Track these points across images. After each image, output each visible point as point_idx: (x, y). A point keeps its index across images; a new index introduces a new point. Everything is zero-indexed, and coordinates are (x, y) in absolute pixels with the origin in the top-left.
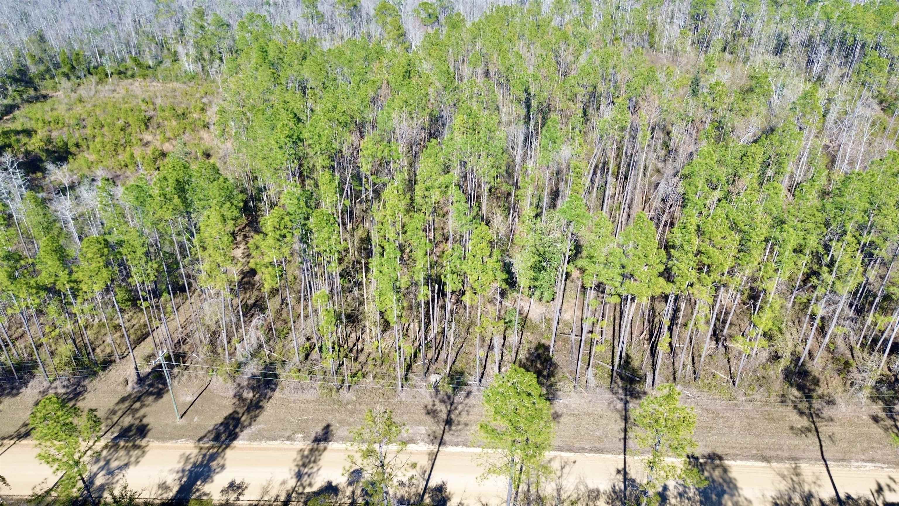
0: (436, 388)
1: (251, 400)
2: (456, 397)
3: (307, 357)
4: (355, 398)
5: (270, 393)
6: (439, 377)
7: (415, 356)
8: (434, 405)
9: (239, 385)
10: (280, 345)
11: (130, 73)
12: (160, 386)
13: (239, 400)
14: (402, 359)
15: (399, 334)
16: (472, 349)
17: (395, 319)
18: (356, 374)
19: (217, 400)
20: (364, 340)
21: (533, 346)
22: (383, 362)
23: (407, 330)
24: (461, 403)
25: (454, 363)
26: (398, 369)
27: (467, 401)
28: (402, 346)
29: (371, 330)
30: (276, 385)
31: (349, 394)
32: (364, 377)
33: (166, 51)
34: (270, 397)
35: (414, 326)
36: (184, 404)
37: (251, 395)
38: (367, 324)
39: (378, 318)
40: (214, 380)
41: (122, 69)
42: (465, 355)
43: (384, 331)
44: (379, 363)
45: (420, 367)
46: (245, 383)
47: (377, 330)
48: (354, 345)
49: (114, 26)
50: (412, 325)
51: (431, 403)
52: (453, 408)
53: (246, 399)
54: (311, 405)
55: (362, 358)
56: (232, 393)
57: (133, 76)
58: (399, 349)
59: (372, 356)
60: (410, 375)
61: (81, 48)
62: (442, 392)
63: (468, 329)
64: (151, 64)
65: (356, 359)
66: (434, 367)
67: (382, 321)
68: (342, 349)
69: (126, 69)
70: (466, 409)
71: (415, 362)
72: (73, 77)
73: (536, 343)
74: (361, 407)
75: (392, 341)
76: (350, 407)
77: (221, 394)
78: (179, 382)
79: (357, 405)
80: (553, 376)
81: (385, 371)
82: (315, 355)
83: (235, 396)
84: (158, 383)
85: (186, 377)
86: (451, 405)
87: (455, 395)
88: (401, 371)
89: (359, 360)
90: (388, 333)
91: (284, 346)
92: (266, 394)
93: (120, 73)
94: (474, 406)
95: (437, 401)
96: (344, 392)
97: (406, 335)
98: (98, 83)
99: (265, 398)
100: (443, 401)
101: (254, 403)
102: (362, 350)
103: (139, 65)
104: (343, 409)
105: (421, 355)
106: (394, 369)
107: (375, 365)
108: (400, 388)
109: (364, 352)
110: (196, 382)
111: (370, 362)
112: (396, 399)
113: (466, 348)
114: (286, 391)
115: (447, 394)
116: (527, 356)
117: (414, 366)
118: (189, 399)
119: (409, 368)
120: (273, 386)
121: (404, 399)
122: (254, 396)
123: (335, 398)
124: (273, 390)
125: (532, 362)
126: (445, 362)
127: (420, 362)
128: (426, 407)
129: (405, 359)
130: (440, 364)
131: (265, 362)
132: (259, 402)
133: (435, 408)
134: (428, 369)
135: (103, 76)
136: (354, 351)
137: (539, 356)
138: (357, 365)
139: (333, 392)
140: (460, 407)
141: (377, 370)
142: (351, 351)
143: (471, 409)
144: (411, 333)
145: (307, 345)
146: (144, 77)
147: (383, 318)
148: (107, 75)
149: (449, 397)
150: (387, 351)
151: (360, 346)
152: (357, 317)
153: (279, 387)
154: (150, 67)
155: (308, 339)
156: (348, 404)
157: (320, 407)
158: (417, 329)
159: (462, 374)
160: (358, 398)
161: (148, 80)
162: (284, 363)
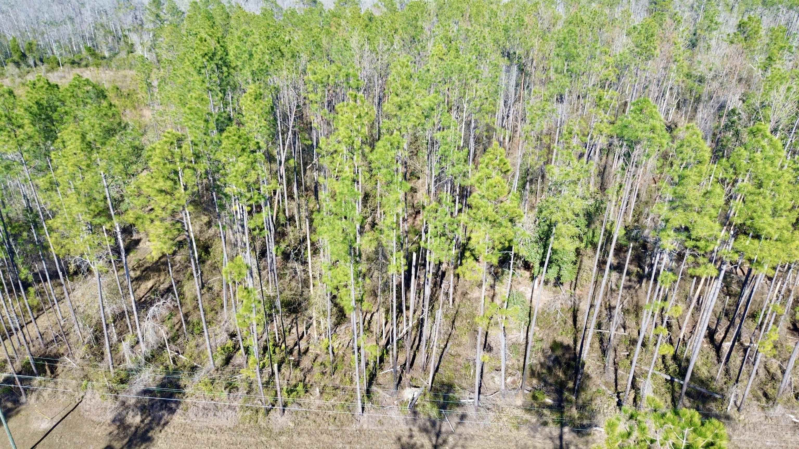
0: (414, 407)
1: (137, 428)
2: (444, 424)
3: (227, 361)
4: (292, 425)
5: (166, 417)
6: (416, 392)
7: (382, 360)
8: (411, 436)
9: (123, 403)
10: (193, 343)
11: (84, 63)
12: (9, 405)
13: (119, 427)
14: (363, 364)
15: (359, 328)
16: (460, 350)
17: (353, 303)
18: (296, 386)
19: (86, 428)
20: (309, 336)
21: (546, 345)
22: (336, 368)
23: (369, 322)
24: (452, 433)
25: (437, 370)
26: (356, 379)
27: (461, 429)
28: (362, 345)
29: (319, 323)
30: (178, 403)
31: (284, 419)
32: (307, 391)
33: (122, 43)
34: (166, 423)
35: (379, 317)
36: (35, 434)
37: (138, 419)
38: (314, 315)
39: (329, 305)
40: (88, 396)
41: (76, 60)
42: (451, 359)
43: (337, 324)
44: (329, 369)
45: (388, 377)
46: (132, 401)
47: (328, 323)
48: (296, 345)
49: (71, 19)
50: (376, 317)
51: (407, 433)
52: (440, 441)
53: (129, 426)
54: (225, 437)
55: (306, 362)
56: (110, 416)
57: (86, 66)
58: (359, 349)
59: (320, 360)
60: (374, 388)
61: (35, 38)
62: (422, 416)
63: (453, 322)
64: (107, 54)
65: (297, 364)
66: (408, 376)
67: (335, 309)
68: (277, 350)
69: (81, 59)
70: (461, 442)
71: (381, 368)
72: (23, 65)
73: (550, 341)
74: (301, 439)
75: (348, 338)
76: (283, 439)
77: (94, 418)
78: (38, 399)
79: (295, 435)
80: (583, 390)
81: (337, 382)
82: (239, 358)
83: (114, 421)
84: (8, 400)
85: (49, 390)
86: (438, 435)
87: (442, 419)
88: (361, 382)
89: (302, 366)
90: (343, 327)
91: (197, 346)
92: (161, 418)
93: (73, 63)
94: (472, 438)
95: (415, 429)
96: (275, 414)
97: (368, 329)
98: (48, 71)
99: (158, 424)
100: (424, 430)
101: (140, 432)
102: (307, 350)
103: (94, 54)
104: (273, 443)
105: (390, 359)
106: (351, 380)
107: (323, 373)
108: (360, 410)
109: (309, 354)
110: (63, 399)
111: (317, 369)
112: (355, 427)
113: (451, 349)
114: (191, 414)
115: (430, 419)
116: (542, 360)
117: (380, 374)
118: (45, 425)
119: (372, 378)
120: (173, 405)
121: (365, 426)
122: (142, 421)
123: (263, 424)
124: (172, 411)
125: (550, 369)
126: (425, 369)
127: (388, 369)
128: (399, 439)
129: (367, 364)
130: (416, 373)
131: (167, 368)
132: (147, 431)
133: (412, 441)
134: (400, 379)
135: (55, 65)
136: (295, 352)
137: (557, 361)
138: (298, 373)
139: (260, 415)
140: (451, 439)
141: (326, 381)
142: (291, 352)
143: (469, 443)
144: (375, 328)
145: (230, 343)
146: (97, 65)
147: (336, 305)
148: (59, 64)
149: (434, 424)
150: (341, 353)
151: (303, 345)
152: (300, 304)
153: (181, 406)
154: (105, 58)
155: (232, 335)
156: (281, 433)
157: (239, 439)
158: (384, 321)
159: (450, 387)
160: (297, 425)
161: (101, 68)
162: (193, 369)
